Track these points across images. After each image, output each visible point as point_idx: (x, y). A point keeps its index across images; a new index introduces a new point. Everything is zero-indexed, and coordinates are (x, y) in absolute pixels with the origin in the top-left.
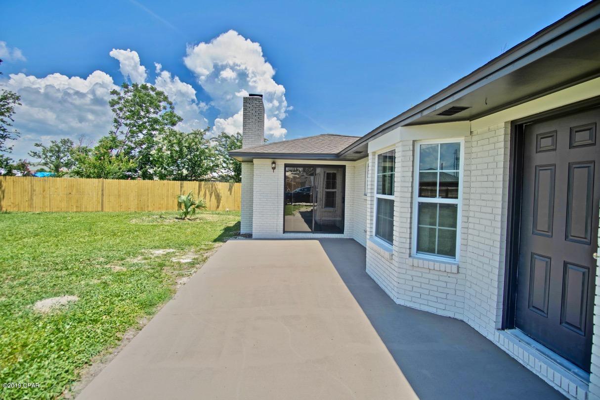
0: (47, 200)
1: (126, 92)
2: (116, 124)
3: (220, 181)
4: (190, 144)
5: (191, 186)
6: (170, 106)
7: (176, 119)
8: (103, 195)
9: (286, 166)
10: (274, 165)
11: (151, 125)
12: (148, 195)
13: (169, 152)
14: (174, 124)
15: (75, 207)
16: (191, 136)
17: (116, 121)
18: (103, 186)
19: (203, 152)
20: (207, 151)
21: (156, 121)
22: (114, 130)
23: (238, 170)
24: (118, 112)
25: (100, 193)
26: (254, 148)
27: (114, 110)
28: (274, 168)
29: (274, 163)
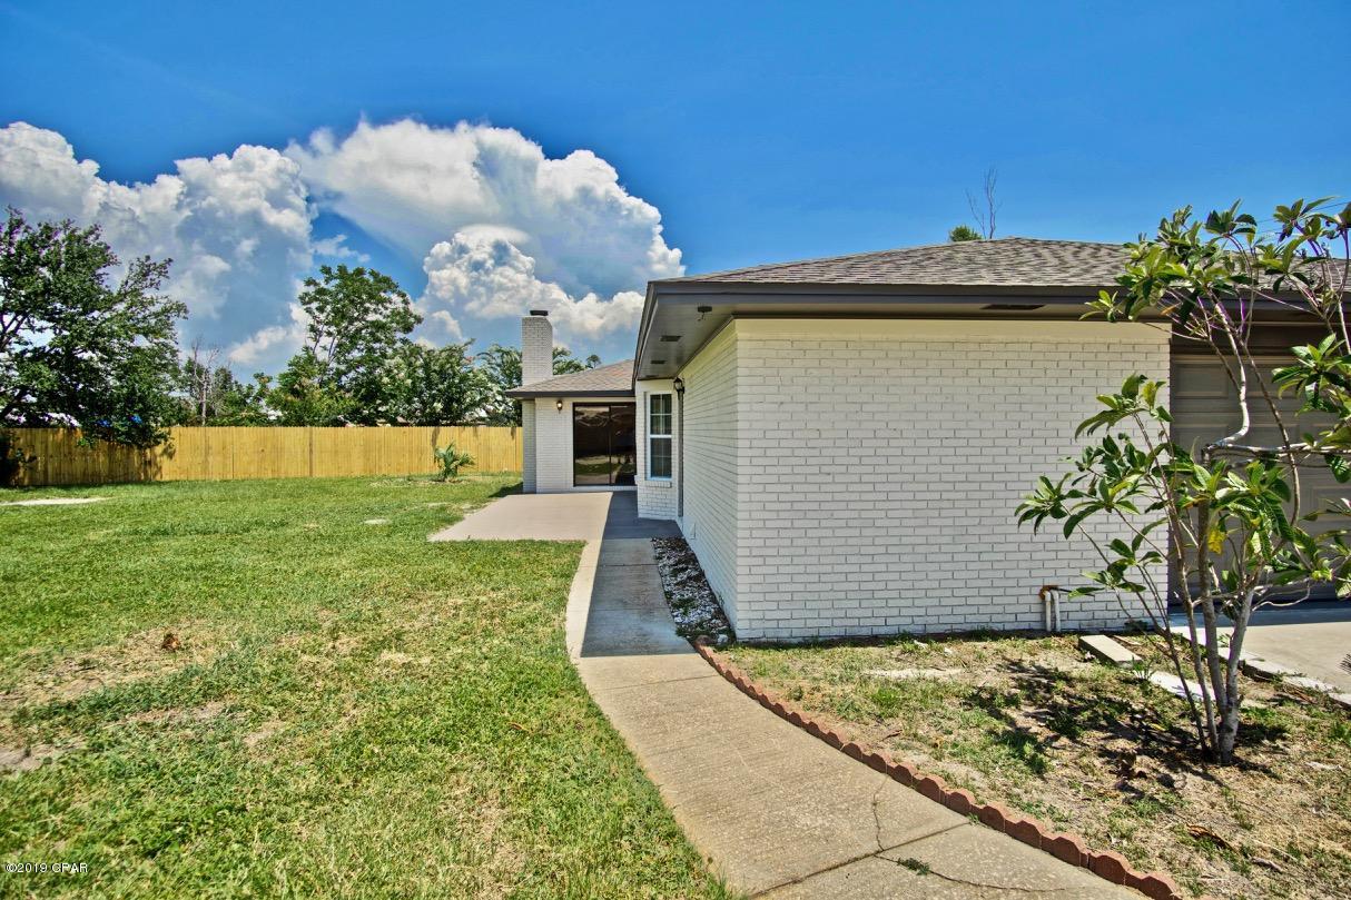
0: (229, 462)
1: (327, 281)
2: (312, 335)
3: (489, 425)
4: (442, 366)
5: (448, 434)
6: (402, 299)
7: (412, 320)
8: (311, 451)
9: (575, 405)
10: (560, 405)
11: (372, 334)
12: (380, 450)
13: (409, 381)
14: (408, 329)
15: (270, 472)
16: (444, 354)
17: (313, 329)
18: (311, 438)
19: (464, 379)
20: (471, 374)
21: (379, 326)
22: (311, 344)
23: (518, 406)
24: (317, 313)
25: (307, 449)
26: (535, 385)
27: (309, 311)
28: (560, 409)
29: (560, 402)
